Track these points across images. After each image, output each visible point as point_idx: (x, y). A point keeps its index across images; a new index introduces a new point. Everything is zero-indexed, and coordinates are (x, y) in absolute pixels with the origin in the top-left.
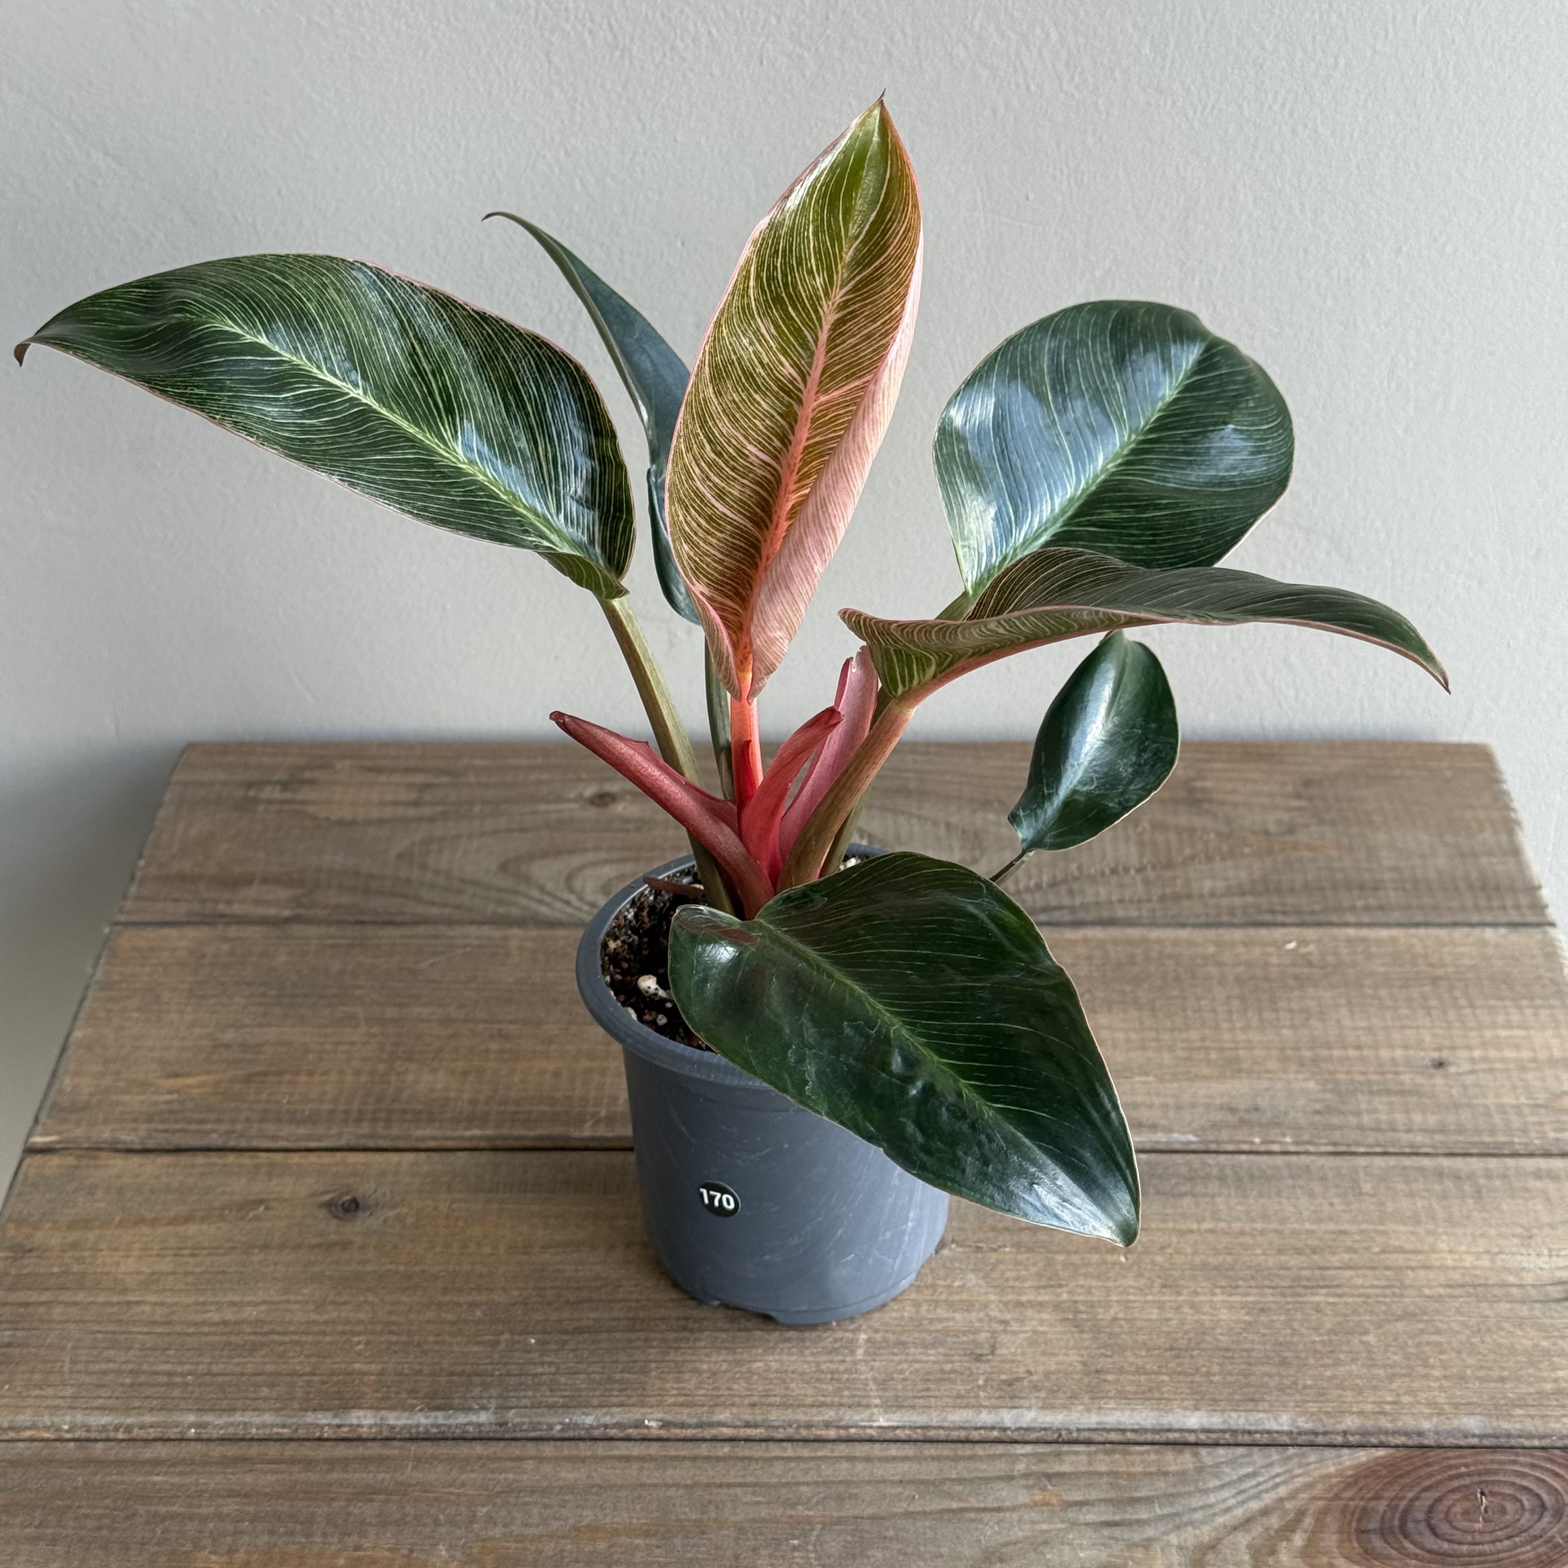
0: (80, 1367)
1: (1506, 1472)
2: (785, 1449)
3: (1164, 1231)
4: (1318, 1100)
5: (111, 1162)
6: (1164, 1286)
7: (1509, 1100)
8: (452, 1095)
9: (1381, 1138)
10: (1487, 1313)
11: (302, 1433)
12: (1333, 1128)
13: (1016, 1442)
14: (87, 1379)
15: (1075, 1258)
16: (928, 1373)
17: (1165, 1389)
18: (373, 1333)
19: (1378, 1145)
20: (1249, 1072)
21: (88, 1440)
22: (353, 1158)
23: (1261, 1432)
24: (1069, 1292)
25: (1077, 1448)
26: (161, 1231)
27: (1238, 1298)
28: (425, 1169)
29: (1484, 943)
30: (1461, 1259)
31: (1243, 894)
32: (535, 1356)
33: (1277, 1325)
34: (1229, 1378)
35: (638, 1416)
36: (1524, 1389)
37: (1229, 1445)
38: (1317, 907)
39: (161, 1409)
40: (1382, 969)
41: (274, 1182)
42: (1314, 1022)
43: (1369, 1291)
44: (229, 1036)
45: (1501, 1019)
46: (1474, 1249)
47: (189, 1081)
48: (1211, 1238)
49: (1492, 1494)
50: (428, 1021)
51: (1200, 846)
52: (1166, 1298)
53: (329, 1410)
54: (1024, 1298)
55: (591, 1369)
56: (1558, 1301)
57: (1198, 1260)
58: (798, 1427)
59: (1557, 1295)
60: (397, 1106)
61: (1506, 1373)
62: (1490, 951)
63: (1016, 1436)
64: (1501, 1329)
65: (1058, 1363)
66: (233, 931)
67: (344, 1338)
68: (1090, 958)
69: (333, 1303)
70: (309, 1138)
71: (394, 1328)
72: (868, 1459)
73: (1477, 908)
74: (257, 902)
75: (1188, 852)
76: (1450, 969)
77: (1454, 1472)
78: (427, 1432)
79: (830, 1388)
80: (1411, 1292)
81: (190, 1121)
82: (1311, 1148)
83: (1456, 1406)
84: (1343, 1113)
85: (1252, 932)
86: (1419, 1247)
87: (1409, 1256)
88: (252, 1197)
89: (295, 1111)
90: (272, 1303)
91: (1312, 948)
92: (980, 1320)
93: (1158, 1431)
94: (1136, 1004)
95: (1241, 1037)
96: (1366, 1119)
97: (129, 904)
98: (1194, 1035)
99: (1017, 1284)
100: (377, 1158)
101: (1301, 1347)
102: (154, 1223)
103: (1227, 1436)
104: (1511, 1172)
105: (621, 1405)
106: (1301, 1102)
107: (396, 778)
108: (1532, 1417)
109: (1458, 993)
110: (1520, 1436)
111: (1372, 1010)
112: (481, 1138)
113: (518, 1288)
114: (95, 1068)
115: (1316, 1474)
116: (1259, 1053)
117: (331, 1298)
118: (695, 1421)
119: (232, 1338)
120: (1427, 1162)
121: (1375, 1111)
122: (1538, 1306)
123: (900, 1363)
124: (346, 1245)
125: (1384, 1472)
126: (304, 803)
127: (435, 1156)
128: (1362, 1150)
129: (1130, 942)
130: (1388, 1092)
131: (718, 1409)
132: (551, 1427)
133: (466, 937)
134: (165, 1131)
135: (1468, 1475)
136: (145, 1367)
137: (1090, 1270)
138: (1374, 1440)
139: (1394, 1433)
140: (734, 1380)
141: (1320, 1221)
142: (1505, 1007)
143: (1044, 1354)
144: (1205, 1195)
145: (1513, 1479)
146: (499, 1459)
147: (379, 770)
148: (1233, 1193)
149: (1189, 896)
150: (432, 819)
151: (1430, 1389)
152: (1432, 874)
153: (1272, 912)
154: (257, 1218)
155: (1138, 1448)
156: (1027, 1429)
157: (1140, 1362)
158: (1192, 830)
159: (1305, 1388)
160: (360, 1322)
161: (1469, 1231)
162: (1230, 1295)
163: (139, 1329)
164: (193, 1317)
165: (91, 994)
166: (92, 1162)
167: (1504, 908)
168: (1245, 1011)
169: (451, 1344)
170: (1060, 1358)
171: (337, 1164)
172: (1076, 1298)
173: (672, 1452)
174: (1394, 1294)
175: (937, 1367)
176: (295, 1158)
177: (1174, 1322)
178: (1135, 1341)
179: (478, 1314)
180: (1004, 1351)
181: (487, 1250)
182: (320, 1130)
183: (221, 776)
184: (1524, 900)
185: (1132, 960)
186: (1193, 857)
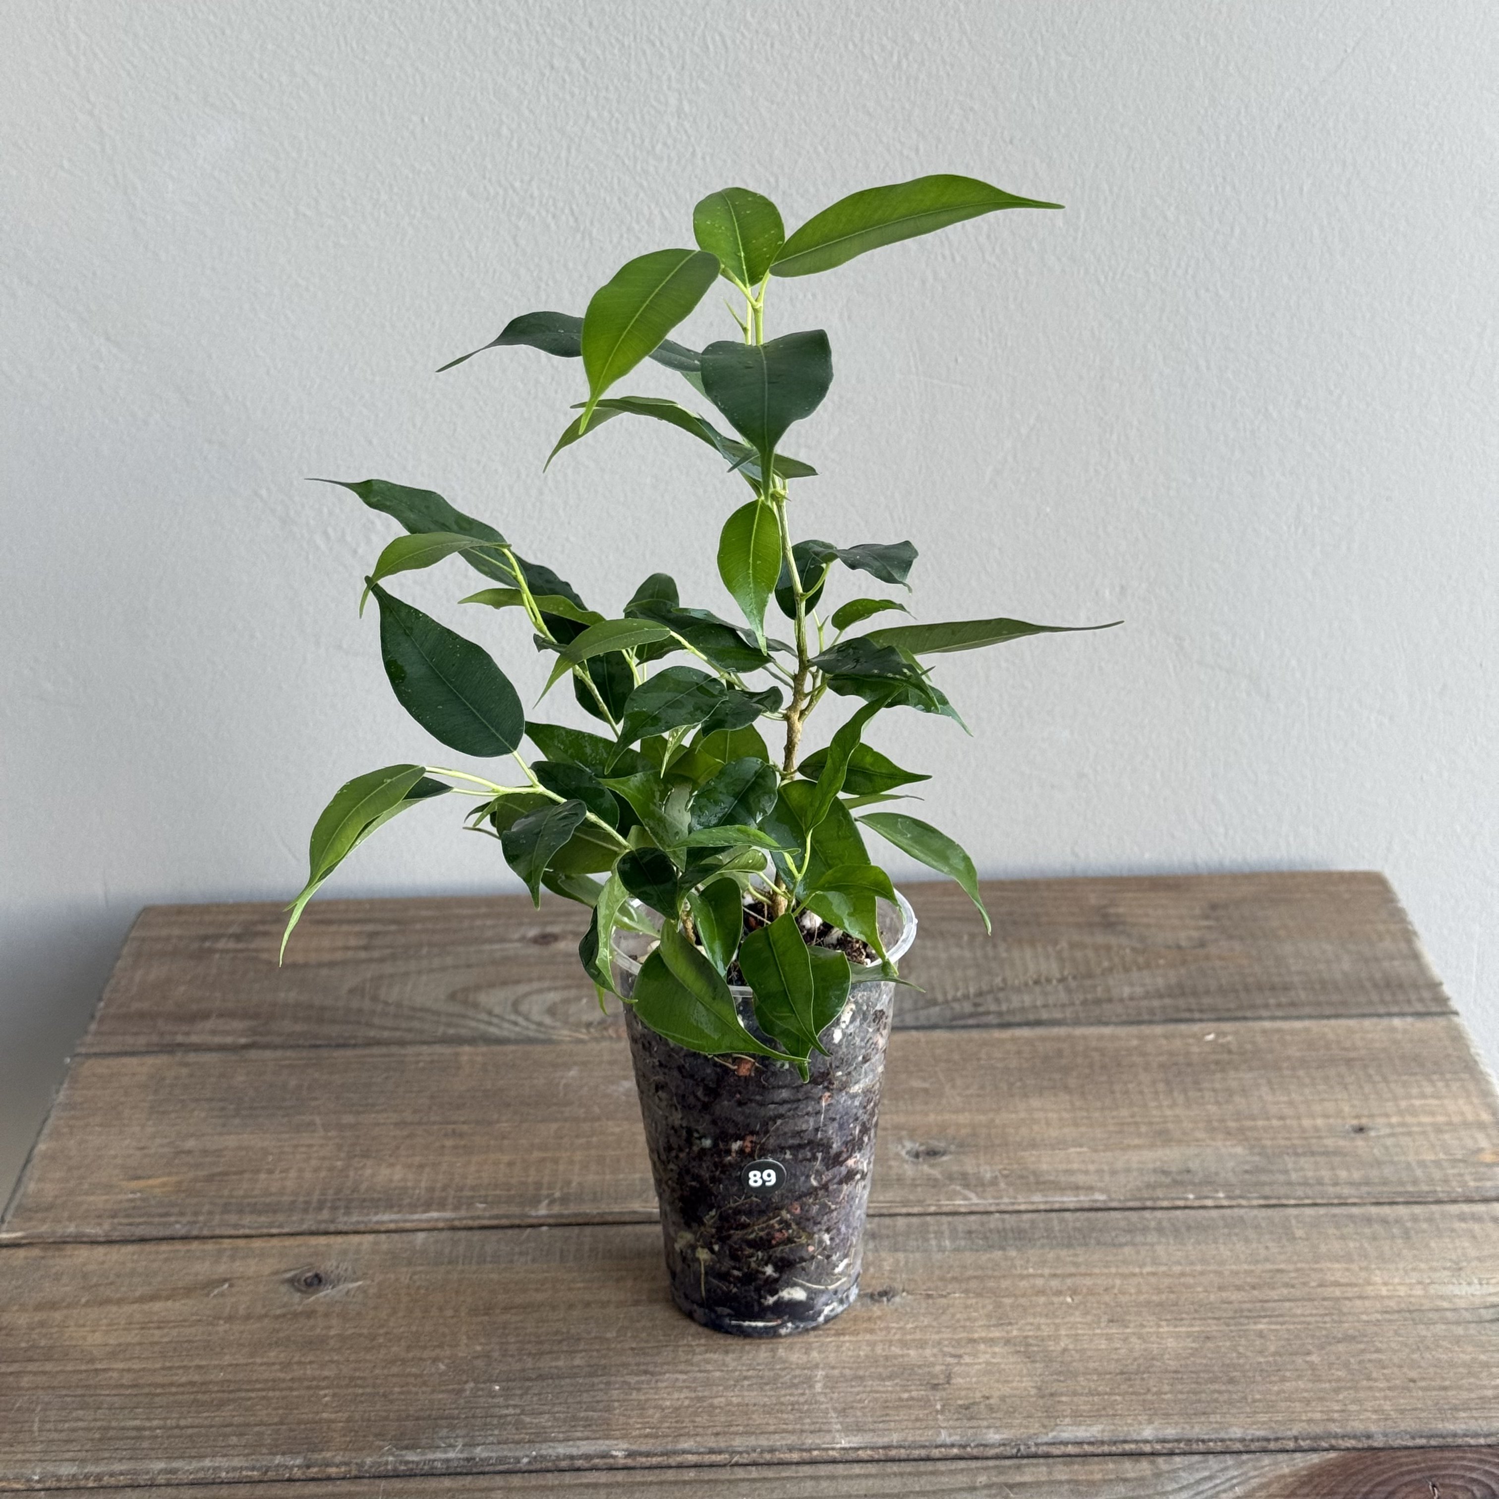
0: (48, 1426)
1: (1455, 1468)
2: (750, 1473)
3: (1108, 1275)
4: (1247, 1162)
5: (76, 1253)
6: (1112, 1321)
7: (1429, 1157)
8: (409, 1184)
9: (1310, 1193)
10: (1424, 1333)
11: (271, 1474)
12: (1264, 1184)
13: (976, 1458)
14: (55, 1436)
15: (1022, 1301)
16: (886, 1401)
17: (1119, 1407)
18: (339, 1387)
19: (1308, 1198)
20: (1179, 1142)
21: (59, 1489)
22: (314, 1241)
23: (1215, 1441)
24: (1020, 1329)
25: (1035, 1461)
26: (127, 1309)
27: (1183, 1329)
28: (385, 1247)
29: (1393, 1030)
30: (1395, 1290)
31: (1161, 996)
32: (501, 1400)
33: (1223, 1350)
34: (1180, 1396)
35: (604, 1448)
36: (1465, 1395)
37: (1184, 1454)
38: (1232, 1006)
39: (130, 1459)
40: (1298, 1054)
41: (238, 1263)
42: (1237, 1099)
43: (1309, 1319)
44: (191, 1144)
45: (1415, 1091)
46: (1408, 1281)
47: (151, 1182)
48: (1153, 1280)
49: (1442, 1485)
50: (384, 1124)
51: (1116, 960)
52: (1114, 1331)
53: (299, 1453)
54: (976, 1336)
55: (556, 1409)
56: (1492, 1321)
57: (1142, 1298)
58: (762, 1452)
59: (1488, 1317)
60: (355, 1195)
61: (1447, 1383)
62: (1399, 1036)
63: (975, 1452)
64: (1438, 1346)
65: (1012, 1388)
66: (192, 1057)
67: (311, 1392)
68: (1019, 1052)
69: (299, 1363)
70: (271, 1225)
71: (359, 1382)
72: (832, 1478)
73: (1383, 1002)
74: (214, 1032)
75: (1106, 964)
76: (1363, 1052)
77: (1405, 1469)
78: (395, 1470)
79: (791, 1417)
80: (1350, 1318)
81: (153, 1216)
82: (1243, 1202)
83: (1402, 1411)
84: (1271, 1172)
85: (1171, 1027)
86: (1354, 1280)
87: (1344, 1289)
88: (216, 1277)
89: (256, 1204)
90: (237, 1365)
91: (1229, 1038)
92: (935, 1355)
93: (1115, 1443)
94: (1066, 1089)
95: (1168, 1112)
96: (1294, 1176)
97: (89, 1039)
98: (1124, 1112)
99: (968, 1324)
100: (339, 1239)
101: (1248, 1367)
102: (119, 1302)
103: (1182, 1445)
104: (1437, 1216)
105: (587, 1438)
106: (1231, 1164)
107: (345, 928)
108: (1476, 1419)
109: (1371, 1071)
110: (1465, 1435)
111: (1292, 1087)
112: (437, 1220)
113: (481, 1344)
114: (58, 1175)
115: (1271, 1475)
116: (1187, 1125)
117: (296, 1359)
118: (659, 1449)
119: (199, 1396)
120: (1355, 1210)
121: (1302, 1169)
122: (1473, 1325)
123: (858, 1394)
124: (310, 1314)
125: (1337, 1471)
126: (256, 950)
127: (396, 1236)
128: (1292, 1202)
129: (1058, 1039)
130: (1313, 1154)
131: (682, 1439)
132: (518, 1460)
133: (420, 1054)
134: (131, 1224)
135: (1419, 1470)
136: (114, 1424)
137: (1039, 1309)
138: (1324, 1445)
139: (1343, 1437)
140: (696, 1414)
141: (1257, 1262)
142: (1417, 1081)
143: (998, 1381)
144: (1144, 1244)
145: (1462, 1472)
146: (468, 1490)
147: (329, 922)
148: (1172, 1241)
149: (1110, 1000)
150: (382, 960)
151: (1376, 1399)
152: (1338, 976)
153: (1190, 1010)
154: (222, 1295)
155: (1096, 1459)
156: (985, 1446)
157: (1093, 1386)
158: (1108, 948)
159: (1254, 1401)
160: (326, 1378)
161: (1401, 1265)
162: (1176, 1326)
163: (107, 1392)
164: (159, 1379)
165: (53, 1114)
166: (57, 1253)
167: (1409, 1002)
168: (1171, 1091)
169: (417, 1393)
170: (1015, 1384)
171: (299, 1246)
172: (1025, 1334)
173: (639, 1478)
174: (1334, 1321)
175: (894, 1396)
176: (257, 1244)
177: (1123, 1351)
178: (1087, 1368)
179: (442, 1367)
180: (960, 1380)
181: (449, 1313)
182: (281, 1218)
183: (176, 932)
184: (1426, 994)
185: (1060, 1053)
186: (1111, 969)
